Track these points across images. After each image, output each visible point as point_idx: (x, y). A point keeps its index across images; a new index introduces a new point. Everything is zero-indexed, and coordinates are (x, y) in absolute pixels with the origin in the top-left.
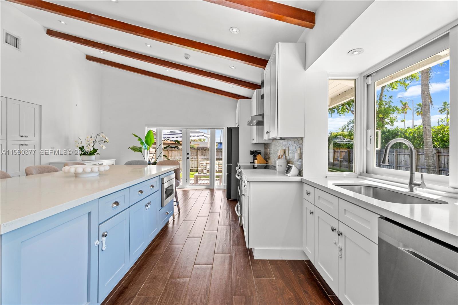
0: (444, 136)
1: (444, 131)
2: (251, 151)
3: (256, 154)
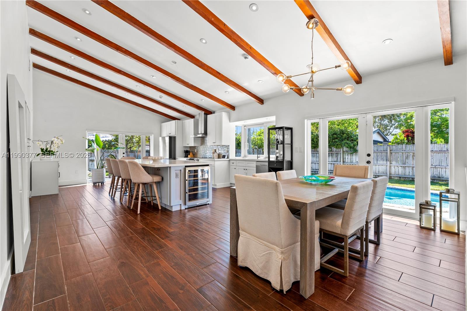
0: (255, 143)
1: (256, 140)
2: (184, 151)
3: (190, 152)
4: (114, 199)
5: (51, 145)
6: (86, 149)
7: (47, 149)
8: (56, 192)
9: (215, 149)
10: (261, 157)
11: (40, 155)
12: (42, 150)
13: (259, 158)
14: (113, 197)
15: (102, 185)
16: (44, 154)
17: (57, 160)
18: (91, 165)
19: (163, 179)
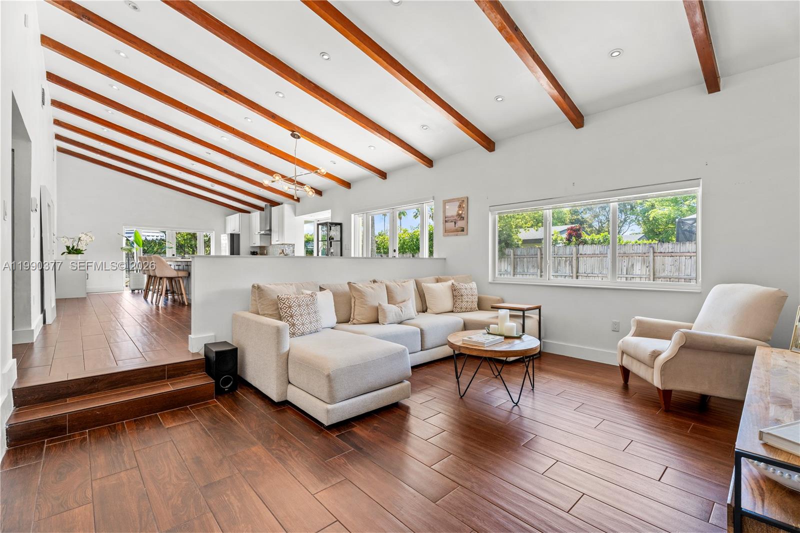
2: (251, 252)
3: (257, 254)
5: (78, 243)
7: (73, 247)
9: (282, 249)
11: (65, 254)
12: (68, 247)
15: (142, 292)
16: (69, 253)
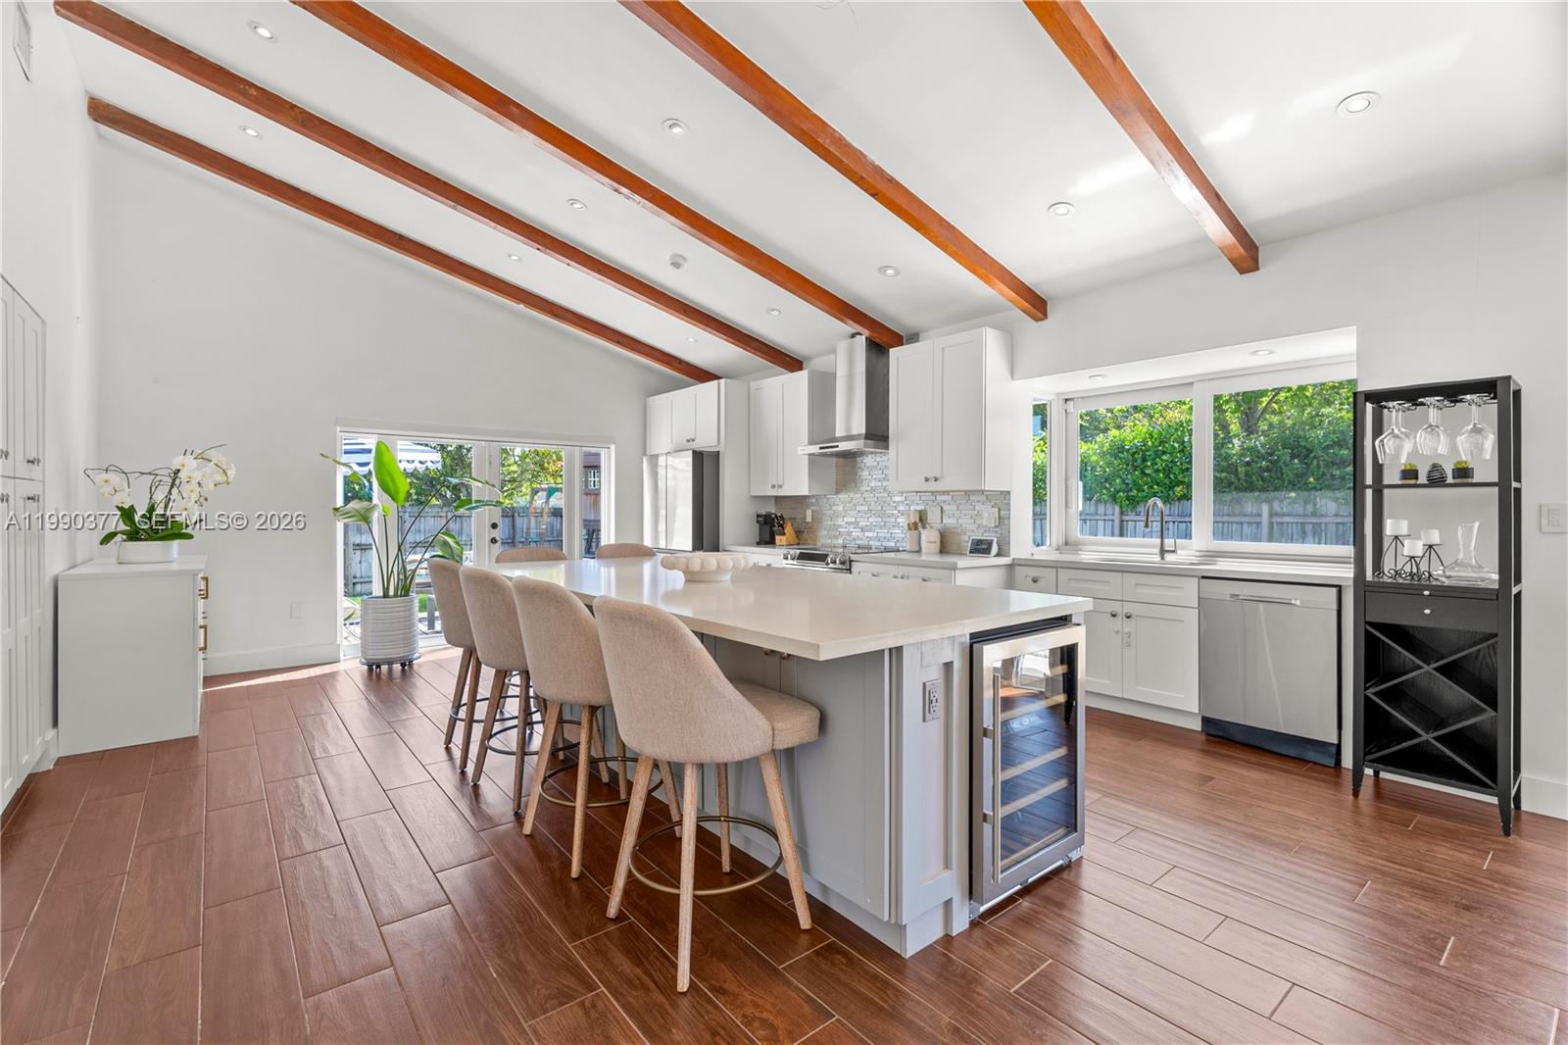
2: (758, 516)
3: (783, 519)
4: (476, 787)
5: (170, 492)
6: (336, 509)
7: (150, 510)
8: (187, 725)
9: (921, 508)
10: (1179, 552)
11: (119, 537)
12: (127, 514)
13: (1169, 557)
14: (470, 769)
15: (403, 670)
16: (134, 535)
17: (198, 563)
18: (360, 562)
19: (823, 723)
